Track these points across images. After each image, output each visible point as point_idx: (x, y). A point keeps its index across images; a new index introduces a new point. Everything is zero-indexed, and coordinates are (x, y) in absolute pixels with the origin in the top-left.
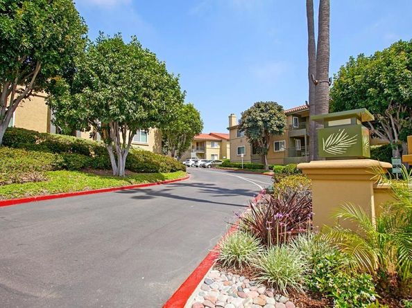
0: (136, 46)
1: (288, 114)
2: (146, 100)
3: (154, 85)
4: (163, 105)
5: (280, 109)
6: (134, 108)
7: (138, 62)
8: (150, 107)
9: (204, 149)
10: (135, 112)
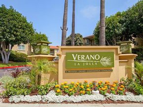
0: (12, 10)
1: (84, 39)
2: (15, 33)
3: (20, 27)
4: (23, 35)
5: (81, 36)
6: (9, 36)
7: (11, 17)
8: (17, 36)
9: (54, 53)
10: (9, 37)
